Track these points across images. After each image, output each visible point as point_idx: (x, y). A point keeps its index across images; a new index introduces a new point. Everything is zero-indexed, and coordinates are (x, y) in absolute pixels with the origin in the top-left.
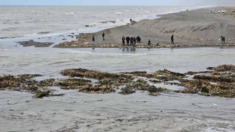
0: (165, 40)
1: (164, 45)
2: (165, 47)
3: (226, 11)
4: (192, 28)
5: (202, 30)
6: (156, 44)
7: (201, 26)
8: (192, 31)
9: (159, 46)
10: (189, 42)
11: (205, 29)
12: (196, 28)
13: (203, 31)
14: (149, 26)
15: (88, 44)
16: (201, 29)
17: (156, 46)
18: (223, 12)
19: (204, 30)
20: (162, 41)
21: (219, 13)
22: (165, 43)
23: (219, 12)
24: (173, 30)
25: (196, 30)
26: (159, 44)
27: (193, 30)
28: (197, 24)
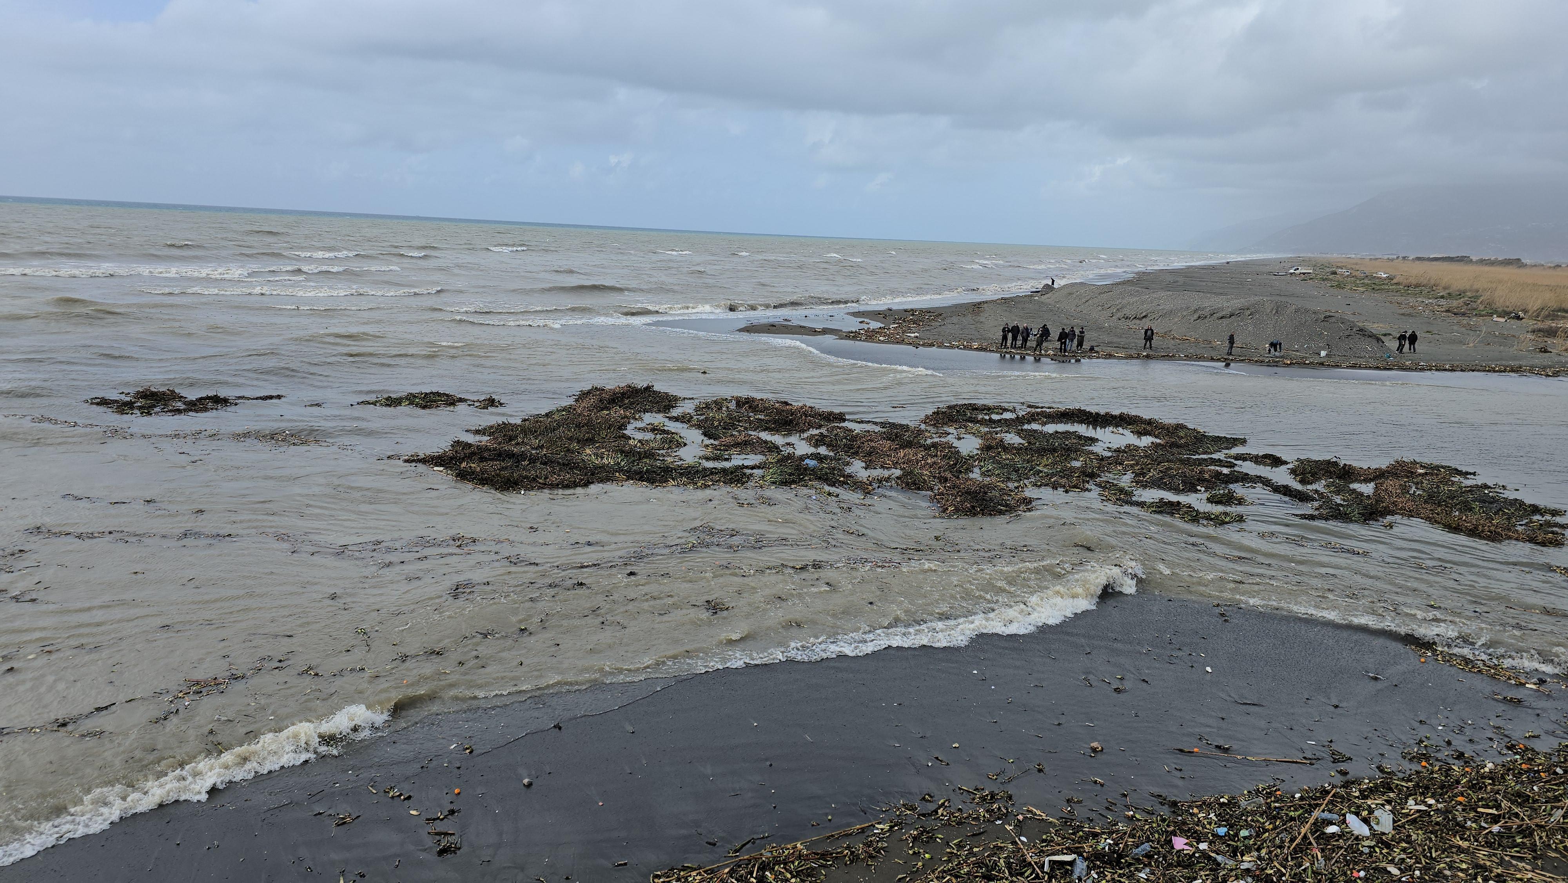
0: (1115, 340)
1: (1109, 350)
2: (1110, 356)
3: (1311, 271)
4: (1195, 311)
5: (1222, 318)
6: (1089, 348)
7: (1219, 308)
8: (1192, 319)
9: (1097, 352)
10: (1179, 346)
11: (1230, 316)
12: (1206, 312)
13: (1225, 322)
14: (1084, 300)
15: (917, 337)
16: (1220, 315)
17: (1089, 354)
18: (1304, 274)
19: (1226, 317)
20: (1107, 340)
21: (1291, 274)
22: (1116, 345)
23: (1292, 271)
24: (1144, 314)
25: (1206, 317)
26: (1096, 349)
27: (1196, 316)
28: (1210, 302)
